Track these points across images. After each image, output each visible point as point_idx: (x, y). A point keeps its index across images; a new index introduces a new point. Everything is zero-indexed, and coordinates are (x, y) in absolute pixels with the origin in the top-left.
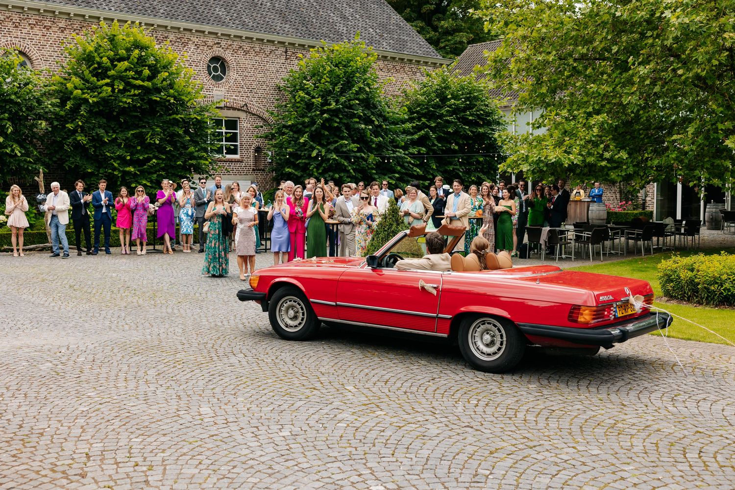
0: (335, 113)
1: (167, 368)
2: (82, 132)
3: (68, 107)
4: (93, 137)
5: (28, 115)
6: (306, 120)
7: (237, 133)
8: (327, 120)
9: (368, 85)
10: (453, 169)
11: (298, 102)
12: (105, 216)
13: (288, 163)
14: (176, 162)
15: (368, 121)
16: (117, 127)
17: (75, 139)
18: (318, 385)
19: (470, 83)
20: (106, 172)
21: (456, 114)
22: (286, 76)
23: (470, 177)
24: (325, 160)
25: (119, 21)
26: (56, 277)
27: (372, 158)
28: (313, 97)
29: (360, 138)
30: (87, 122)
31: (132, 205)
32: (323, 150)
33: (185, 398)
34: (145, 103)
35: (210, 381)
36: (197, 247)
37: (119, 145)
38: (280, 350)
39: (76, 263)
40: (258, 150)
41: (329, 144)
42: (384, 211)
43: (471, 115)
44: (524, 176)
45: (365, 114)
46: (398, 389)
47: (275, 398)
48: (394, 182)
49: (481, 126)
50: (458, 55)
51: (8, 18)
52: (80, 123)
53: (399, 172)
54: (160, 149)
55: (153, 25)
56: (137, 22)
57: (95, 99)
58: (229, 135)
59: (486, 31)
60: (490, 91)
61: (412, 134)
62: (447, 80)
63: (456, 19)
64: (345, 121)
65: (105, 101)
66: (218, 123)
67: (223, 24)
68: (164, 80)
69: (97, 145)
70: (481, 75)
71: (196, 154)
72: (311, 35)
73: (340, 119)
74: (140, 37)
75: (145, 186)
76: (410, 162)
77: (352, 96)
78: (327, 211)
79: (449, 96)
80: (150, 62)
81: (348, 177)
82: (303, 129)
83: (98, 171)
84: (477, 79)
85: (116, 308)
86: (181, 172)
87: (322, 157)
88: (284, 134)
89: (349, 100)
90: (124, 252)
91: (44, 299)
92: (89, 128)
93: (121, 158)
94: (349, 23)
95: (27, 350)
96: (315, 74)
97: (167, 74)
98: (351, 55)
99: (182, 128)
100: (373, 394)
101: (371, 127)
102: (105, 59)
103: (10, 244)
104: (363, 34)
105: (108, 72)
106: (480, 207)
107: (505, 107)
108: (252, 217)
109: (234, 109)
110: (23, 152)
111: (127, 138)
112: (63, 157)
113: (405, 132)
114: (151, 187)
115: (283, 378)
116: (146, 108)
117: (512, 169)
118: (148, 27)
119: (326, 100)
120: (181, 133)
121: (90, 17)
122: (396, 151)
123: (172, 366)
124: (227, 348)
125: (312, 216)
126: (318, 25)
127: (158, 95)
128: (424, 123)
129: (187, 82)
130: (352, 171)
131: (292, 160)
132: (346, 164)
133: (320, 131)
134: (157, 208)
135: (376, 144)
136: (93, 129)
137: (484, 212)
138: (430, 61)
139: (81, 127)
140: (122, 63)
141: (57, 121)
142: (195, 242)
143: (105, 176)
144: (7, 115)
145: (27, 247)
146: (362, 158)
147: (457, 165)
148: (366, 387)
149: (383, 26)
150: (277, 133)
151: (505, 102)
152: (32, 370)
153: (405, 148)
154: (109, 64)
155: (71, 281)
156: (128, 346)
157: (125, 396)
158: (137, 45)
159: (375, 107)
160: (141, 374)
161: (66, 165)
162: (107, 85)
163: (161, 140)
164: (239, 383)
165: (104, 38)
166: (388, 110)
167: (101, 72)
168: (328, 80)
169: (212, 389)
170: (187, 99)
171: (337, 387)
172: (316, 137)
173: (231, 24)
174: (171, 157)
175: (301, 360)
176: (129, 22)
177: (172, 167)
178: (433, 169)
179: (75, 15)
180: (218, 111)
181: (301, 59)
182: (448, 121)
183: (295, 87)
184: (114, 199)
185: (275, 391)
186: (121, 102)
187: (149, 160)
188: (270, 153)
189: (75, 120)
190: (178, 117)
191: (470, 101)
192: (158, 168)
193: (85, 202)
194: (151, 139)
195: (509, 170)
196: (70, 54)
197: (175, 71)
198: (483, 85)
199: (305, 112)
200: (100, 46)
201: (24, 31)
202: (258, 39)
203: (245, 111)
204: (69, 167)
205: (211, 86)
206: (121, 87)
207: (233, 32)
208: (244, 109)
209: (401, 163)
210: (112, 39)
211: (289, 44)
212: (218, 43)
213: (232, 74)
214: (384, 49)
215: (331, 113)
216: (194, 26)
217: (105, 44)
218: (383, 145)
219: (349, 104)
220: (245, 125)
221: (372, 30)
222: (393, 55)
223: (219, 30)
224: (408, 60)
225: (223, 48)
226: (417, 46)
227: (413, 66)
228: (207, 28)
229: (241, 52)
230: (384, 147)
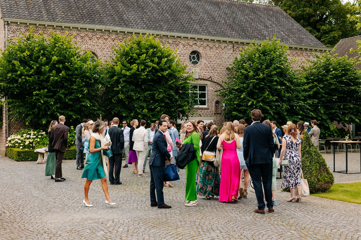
0: (263, 80)
2: (122, 93)
3: (114, 79)
7: (205, 93)
8: (257, 84)
9: (282, 64)
13: (235, 110)
14: (170, 109)
15: (282, 84)
16: (141, 91)
19: (344, 61)
21: (336, 79)
22: (233, 60)
23: (345, 117)
25: (142, 34)
27: (285, 106)
28: (249, 72)
29: (277, 94)
32: (255, 101)
37: (141, 101)
40: (217, 102)
41: (258, 98)
43: (346, 80)
45: (280, 81)
49: (353, 86)
50: (334, 45)
51: (86, 35)
53: (301, 115)
55: (160, 35)
58: (201, 94)
60: (357, 66)
61: (309, 91)
62: (330, 60)
63: (331, 24)
64: (268, 84)
65: (135, 77)
66: (195, 87)
67: (198, 33)
69: (130, 100)
71: (181, 105)
72: (247, 37)
73: (265, 83)
74: (153, 42)
76: (308, 109)
79: (332, 69)
80: (159, 55)
82: (243, 90)
88: (232, 93)
89: (270, 72)
94: (269, 29)
96: (250, 59)
101: (284, 87)
102: (134, 54)
104: (278, 35)
105: (136, 61)
109: (204, 80)
110: (91, 104)
111: (145, 97)
113: (305, 90)
118: (158, 37)
119: (257, 73)
120: (173, 94)
121: (128, 32)
122: (299, 102)
126: (252, 31)
127: (161, 73)
128: (316, 85)
130: (272, 113)
131: (237, 108)
132: (268, 109)
133: (253, 91)
135: (287, 98)
138: (318, 49)
146: (279, 106)
147: (337, 109)
149: (289, 30)
150: (228, 93)
153: (304, 100)
154: (137, 57)
158: (152, 46)
159: (286, 76)
163: (163, 96)
165: (135, 43)
167: (132, 61)
172: (251, 94)
173: (202, 33)
174: (169, 106)
176: (147, 34)
177: (169, 112)
179: (120, 32)
181: (241, 50)
182: (331, 84)
183: (238, 66)
188: (224, 104)
191: (344, 71)
192: (161, 112)
196: (117, 53)
198: (352, 62)
199: (245, 81)
200: (133, 47)
201: (94, 41)
202: (217, 41)
203: (210, 81)
204: (114, 113)
205: (192, 67)
206: (142, 68)
207: (204, 37)
208: (210, 79)
209: (302, 109)
210: (139, 44)
211: (235, 42)
212: (195, 44)
213: (203, 61)
214: (291, 43)
215: (260, 80)
216: (182, 35)
217: (135, 46)
218: (291, 99)
219: (270, 74)
220: (210, 88)
221: (283, 33)
222: (296, 46)
223: (196, 36)
224: (305, 49)
225: (198, 46)
226: (310, 40)
227: (308, 52)
228: (189, 36)
229: (208, 48)
230: (292, 100)
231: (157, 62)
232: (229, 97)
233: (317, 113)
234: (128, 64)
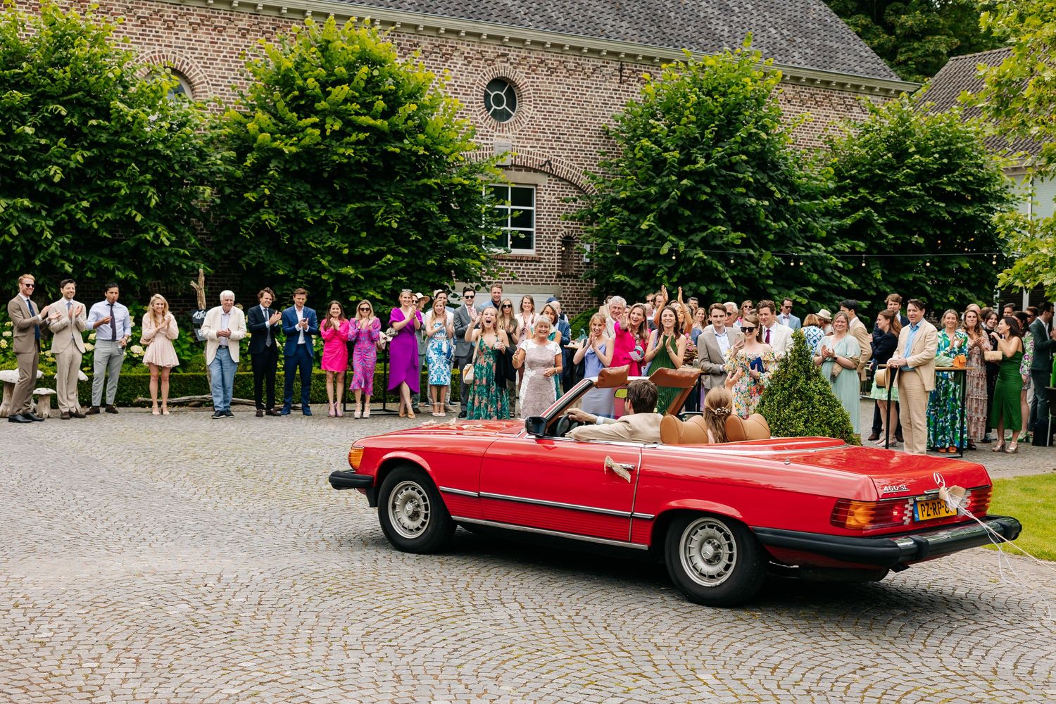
0: (703, 177)
1: (383, 624)
2: (270, 206)
3: (248, 163)
4: (288, 214)
5: (183, 177)
6: (653, 190)
7: (531, 212)
8: (688, 190)
9: (764, 128)
10: (914, 278)
11: (640, 159)
12: (301, 351)
13: (620, 265)
14: (425, 260)
15: (762, 193)
16: (329, 197)
17: (259, 218)
18: (648, 668)
19: (950, 126)
20: (308, 275)
21: (923, 182)
22: (619, 112)
23: (945, 295)
24: (683, 260)
25: (337, 17)
26: (216, 453)
27: (768, 259)
28: (666, 150)
29: (747, 223)
30: (278, 189)
31: (352, 332)
32: (682, 243)
33: (407, 680)
34: (376, 158)
35: (455, 650)
36: (457, 407)
37: (331, 229)
38: (585, 600)
39: (252, 430)
40: (567, 241)
41: (691, 232)
42: (783, 354)
43: (950, 183)
44: (1047, 294)
45: (757, 181)
46: (796, 684)
47: (569, 689)
48: (805, 301)
49: (969, 204)
50: (932, 75)
51: (156, 13)
52: (267, 192)
53: (815, 285)
54: (400, 237)
55: (393, 24)
56: (367, 18)
57: (294, 149)
58: (516, 214)
59: (983, 29)
60: (987, 141)
61: (842, 216)
62: (908, 120)
63: (929, 11)
64: (721, 192)
65: (309, 153)
66: (500, 193)
67: (514, 21)
68: (410, 117)
69: (295, 228)
70: (970, 111)
71: (460, 246)
72: (666, 40)
73: (713, 188)
74: (370, 44)
75: (372, 299)
76: (836, 267)
77: (735, 147)
78: (681, 350)
79: (912, 149)
80: (387, 88)
81: (723, 292)
82: (647, 205)
83: (296, 273)
84: (964, 118)
85: (310, 511)
86: (434, 278)
87: (678, 254)
88: (613, 214)
89: (730, 155)
90: (332, 413)
91: (192, 490)
92: (282, 200)
93: (334, 252)
94: (735, 18)
95: (151, 579)
96: (671, 109)
97: (414, 107)
98: (735, 74)
99: (436, 201)
100: (747, 692)
101: (766, 203)
102: (311, 82)
103: (148, 394)
104: (758, 38)
105: (316, 105)
106: (961, 349)
107: (1015, 169)
108: (550, 358)
109: (528, 169)
110: (174, 238)
111: (345, 218)
112: (238, 249)
113: (829, 213)
114: (383, 302)
115: (585, 652)
116: (379, 166)
117: (1024, 281)
118: (385, 28)
119: (689, 155)
120: (434, 209)
121: (290, 11)
122: (812, 247)
123: (392, 619)
124: (491, 591)
125: (653, 359)
126: (679, 22)
127: (398, 144)
128: (863, 198)
129: (449, 121)
130: (730, 281)
131: (626, 259)
132: (720, 268)
133: (676, 210)
134: (390, 339)
135: (776, 234)
136: (289, 202)
137: (969, 358)
138: (878, 86)
139: (268, 197)
140: (338, 88)
141: (230, 187)
142: (454, 399)
143: (307, 282)
144: (149, 176)
145: (176, 400)
146: (750, 257)
147: (922, 272)
148: (735, 676)
149: (794, 23)
150: (600, 212)
151: (1014, 161)
152: (155, 616)
153: (828, 241)
154: (318, 90)
155: (240, 460)
156: (322, 580)
157: (305, 671)
158: (367, 59)
159: (775, 167)
160: (336, 631)
161: (243, 262)
162: (314, 125)
163: (401, 220)
164: (506, 657)
165: (312, 46)
166: (799, 173)
167: (304, 104)
168: (693, 118)
169: (458, 667)
170: (447, 151)
171: (682, 674)
172: (669, 220)
173: (527, 22)
174: (418, 251)
175: (620, 619)
176: (354, 19)
177: (419, 268)
178: (876, 279)
179: (265, 7)
180: (499, 171)
181: (646, 82)
182: (907, 195)
183: (635, 130)
184: (319, 322)
185: (569, 677)
186: (336, 154)
187: (380, 255)
188: (588, 248)
189: (258, 186)
190: (431, 182)
191: (950, 159)
192: (394, 270)
193: (272, 326)
194: (384, 220)
195: (1018, 283)
196: (255, 74)
197: (427, 103)
198: (974, 128)
199: (651, 176)
200: (305, 60)
201: (182, 35)
202: (572, 48)
203: (546, 173)
204: (248, 265)
205: (490, 130)
206: (337, 127)
207: (530, 35)
208: (546, 169)
209: (820, 268)
210: (324, 48)
211: (627, 55)
212: (504, 55)
213: (526, 110)
214: (796, 65)
215: (697, 178)
216: (464, 25)
217: (313, 55)
218: (789, 236)
219: (730, 161)
220: (546, 197)
221: (774, 31)
222: (812, 75)
223: (507, 32)
224: (837, 84)
225: (511, 64)
226: (855, 58)
227: (846, 95)
228: (485, 29)
229: (542, 70)
230: (790, 239)
231: (380, 109)
232: (601, 226)
233: (863, 279)
234: (291, 111)
